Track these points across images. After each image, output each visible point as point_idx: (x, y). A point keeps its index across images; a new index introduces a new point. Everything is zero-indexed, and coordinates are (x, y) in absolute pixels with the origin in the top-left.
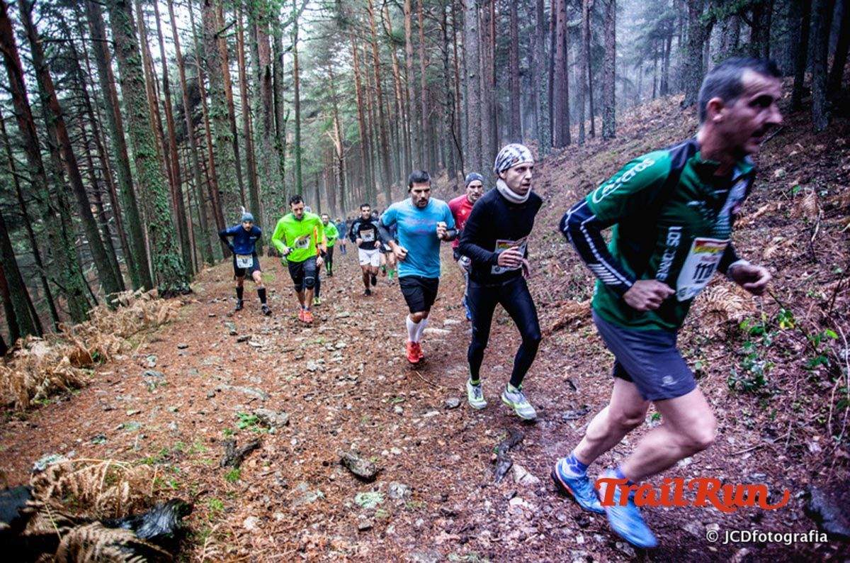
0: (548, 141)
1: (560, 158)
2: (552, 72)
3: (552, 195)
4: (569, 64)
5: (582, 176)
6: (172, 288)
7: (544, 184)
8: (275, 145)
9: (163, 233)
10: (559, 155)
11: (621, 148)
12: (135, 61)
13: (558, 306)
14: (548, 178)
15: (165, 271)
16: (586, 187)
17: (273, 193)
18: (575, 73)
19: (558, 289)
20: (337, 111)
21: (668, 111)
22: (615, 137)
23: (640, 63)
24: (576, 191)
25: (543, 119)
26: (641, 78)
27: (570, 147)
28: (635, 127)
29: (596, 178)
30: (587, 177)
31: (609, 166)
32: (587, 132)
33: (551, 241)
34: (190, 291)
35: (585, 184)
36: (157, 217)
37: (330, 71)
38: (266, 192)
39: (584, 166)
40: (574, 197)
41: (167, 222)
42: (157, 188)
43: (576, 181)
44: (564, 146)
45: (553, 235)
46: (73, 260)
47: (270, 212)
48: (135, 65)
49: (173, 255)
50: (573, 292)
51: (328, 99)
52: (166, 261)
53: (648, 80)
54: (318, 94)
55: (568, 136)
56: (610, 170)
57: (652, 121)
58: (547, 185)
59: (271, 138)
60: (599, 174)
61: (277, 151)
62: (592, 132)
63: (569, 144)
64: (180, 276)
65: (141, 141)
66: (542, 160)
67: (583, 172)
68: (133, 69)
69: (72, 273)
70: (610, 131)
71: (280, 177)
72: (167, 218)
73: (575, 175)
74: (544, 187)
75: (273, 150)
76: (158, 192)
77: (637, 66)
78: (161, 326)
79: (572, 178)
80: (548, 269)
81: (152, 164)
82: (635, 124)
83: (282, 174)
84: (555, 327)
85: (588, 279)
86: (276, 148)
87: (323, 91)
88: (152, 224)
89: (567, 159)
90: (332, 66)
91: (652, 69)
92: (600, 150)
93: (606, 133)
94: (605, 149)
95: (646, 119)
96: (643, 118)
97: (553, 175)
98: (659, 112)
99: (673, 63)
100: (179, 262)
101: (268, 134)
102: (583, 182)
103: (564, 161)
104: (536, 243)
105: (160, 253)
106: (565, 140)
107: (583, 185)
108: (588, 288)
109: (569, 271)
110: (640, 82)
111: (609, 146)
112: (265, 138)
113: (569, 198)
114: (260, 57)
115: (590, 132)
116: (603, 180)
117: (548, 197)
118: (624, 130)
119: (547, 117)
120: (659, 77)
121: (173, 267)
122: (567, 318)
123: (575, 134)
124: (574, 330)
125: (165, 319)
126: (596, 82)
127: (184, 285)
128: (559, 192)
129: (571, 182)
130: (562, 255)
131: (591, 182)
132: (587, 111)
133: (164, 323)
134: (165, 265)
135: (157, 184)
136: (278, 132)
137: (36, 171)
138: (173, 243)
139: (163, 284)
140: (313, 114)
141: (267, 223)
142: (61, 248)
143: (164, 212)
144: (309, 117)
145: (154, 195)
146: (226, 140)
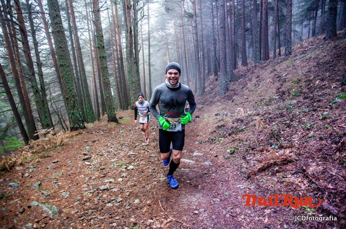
0: (259, 57)
1: (264, 65)
2: (261, 28)
3: (260, 82)
4: (269, 25)
5: (275, 72)
6: (76, 126)
7: (256, 77)
8: (134, 61)
9: (71, 101)
10: (264, 63)
11: (295, 58)
12: (58, 22)
13: (262, 151)
14: (259, 74)
15: (73, 118)
16: (277, 78)
17: (133, 82)
18: (271, 28)
19: (262, 138)
20: (168, 49)
21: (317, 42)
22: (291, 54)
23: (302, 23)
24: (273, 79)
25: (256, 47)
26: (302, 29)
27: (269, 60)
28: (301, 50)
29: (282, 73)
30: (278, 72)
31: (289, 67)
32: (277, 54)
33: (260, 104)
34: (85, 127)
35: (277, 76)
36: (68, 93)
37: (165, 33)
38: (130, 82)
39: (276, 68)
40: (271, 82)
41: (73, 96)
42: (68, 80)
43: (272, 75)
44: (266, 60)
45: (260, 101)
46: (46, 112)
47: (132, 91)
48: (58, 24)
49: (76, 111)
50: (272, 141)
51: (165, 44)
52: (73, 114)
53: (305, 30)
54: (160, 42)
55: (268, 56)
56: (290, 69)
57: (310, 47)
58: (258, 77)
59: (133, 58)
60: (284, 71)
61: (135, 64)
62: (279, 54)
63: (268, 59)
64: (80, 121)
65: (61, 59)
66: (255, 66)
67: (276, 70)
68: (57, 26)
69: (46, 117)
70: (289, 52)
71: (136, 75)
72: (73, 94)
73: (272, 72)
74: (256, 78)
75: (133, 64)
76: (69, 82)
77: (300, 24)
78: (58, 147)
79: (270, 73)
80: (256, 122)
81: (67, 69)
82: (300, 49)
84: (259, 169)
85: (282, 133)
86: (135, 63)
87: (162, 41)
88: (66, 97)
89: (268, 65)
90: (166, 31)
91: (308, 25)
92: (284, 60)
93: (287, 52)
94: (287, 59)
95: (306, 47)
96: (304, 46)
97: (261, 72)
98: (312, 43)
99: (318, 22)
100: (79, 114)
101: (131, 57)
102: (276, 75)
103: (266, 66)
104: (252, 105)
105: (70, 110)
106: (267, 57)
107: (276, 76)
108: (282, 139)
109: (269, 125)
110: (302, 31)
111: (289, 58)
113: (269, 83)
114: (128, 23)
115: (278, 54)
116: (286, 74)
117: (258, 83)
118: (295, 52)
119: (258, 46)
120: (311, 28)
121: (76, 116)
122: (268, 163)
123: (271, 55)
124: (274, 174)
125: (61, 143)
126: (281, 32)
127: (81, 125)
128: (264, 80)
129: (270, 75)
130: (265, 114)
131: (280, 75)
132: (277, 45)
133: (60, 146)
134: (73, 116)
135: (69, 78)
136: (136, 56)
137: (31, 74)
138: (76, 105)
139: (72, 124)
140: (159, 50)
141: (131, 95)
142: (41, 106)
143: (72, 91)
144: (157, 52)
145: (67, 83)
146: (103, 58)
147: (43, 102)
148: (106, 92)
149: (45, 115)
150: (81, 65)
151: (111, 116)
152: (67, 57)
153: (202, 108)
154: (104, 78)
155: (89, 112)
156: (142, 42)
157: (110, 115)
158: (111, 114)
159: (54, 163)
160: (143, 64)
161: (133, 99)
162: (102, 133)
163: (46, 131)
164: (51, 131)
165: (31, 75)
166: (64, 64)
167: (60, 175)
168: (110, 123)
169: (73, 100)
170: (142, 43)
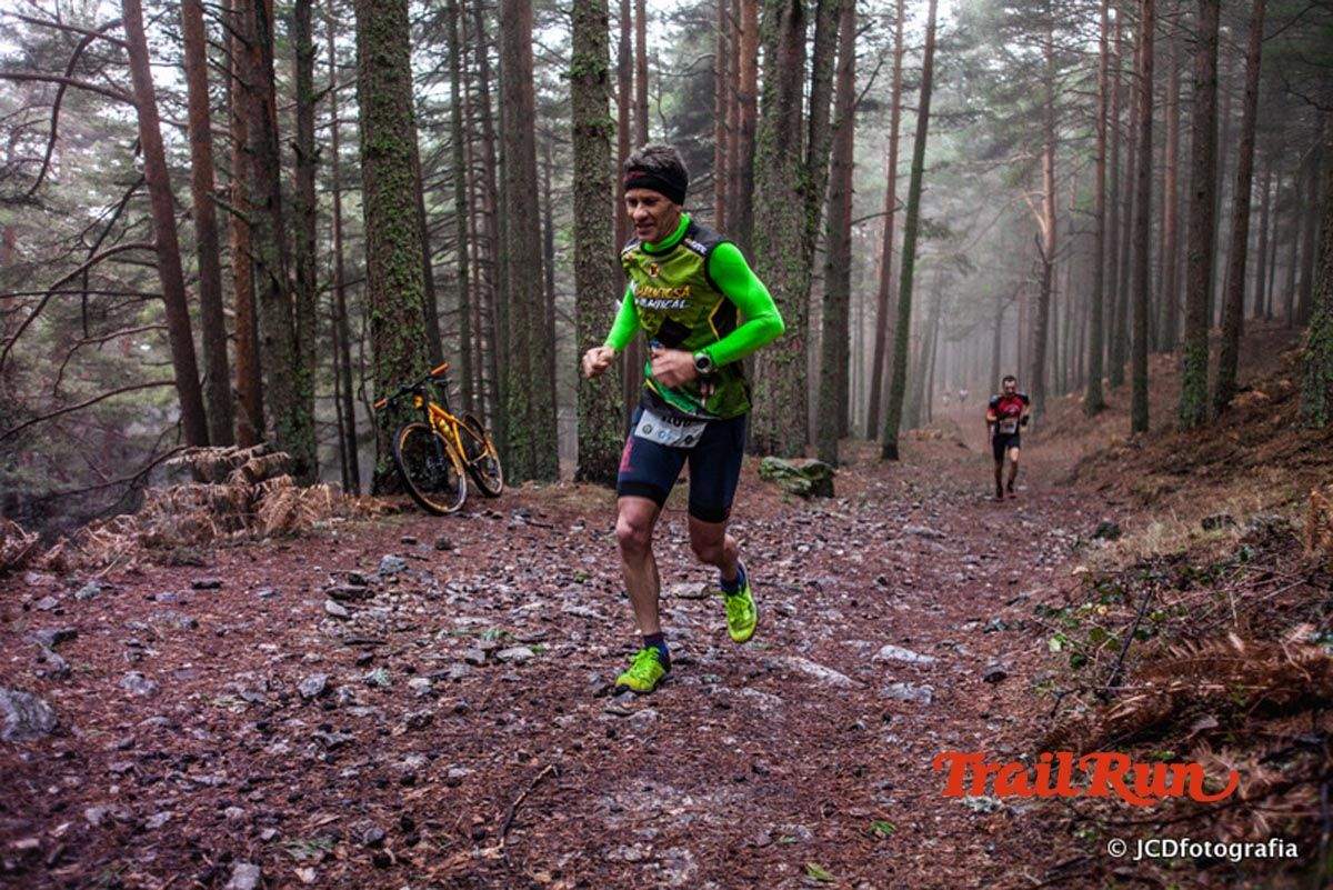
8: (797, 183)
9: (397, 338)
20: (1053, 143)
36: (389, 297)
41: (411, 315)
46: (304, 399)
51: (1035, 113)
54: (1007, 98)
59: (790, 167)
72: (411, 304)
78: (266, 540)
83: (806, 257)
86: (800, 192)
87: (1021, 91)
101: (782, 156)
105: (384, 384)
112: (776, 165)
125: (287, 525)
134: (392, 415)
135: (399, 221)
136: (810, 155)
137: (263, 203)
138: (418, 363)
139: (383, 457)
140: (997, 151)
141: (757, 373)
142: (284, 368)
143: (408, 289)
144: (985, 158)
145: (388, 247)
146: (594, 134)
147: (297, 349)
148: (588, 319)
149: (294, 415)
150: (512, 181)
151: (596, 451)
152: (405, 115)
153: (1168, 490)
154: (585, 242)
155: (519, 435)
156: (896, 95)
157: (590, 443)
158: (595, 439)
159: (198, 586)
160: (882, 221)
161: (766, 393)
162: (518, 520)
163: (227, 455)
164: (252, 459)
165: (260, 208)
166: (386, 144)
167: (177, 625)
168: (582, 487)
169: (405, 333)
170: (889, 98)
